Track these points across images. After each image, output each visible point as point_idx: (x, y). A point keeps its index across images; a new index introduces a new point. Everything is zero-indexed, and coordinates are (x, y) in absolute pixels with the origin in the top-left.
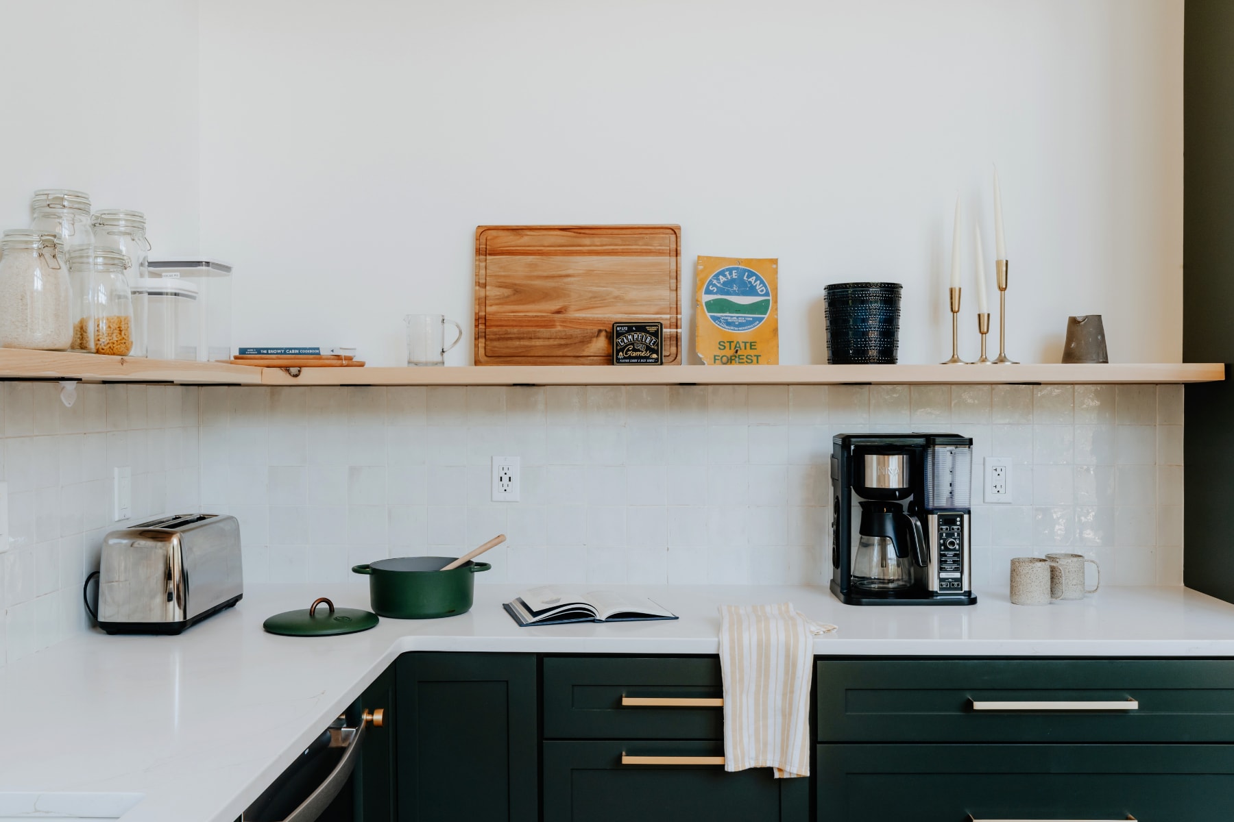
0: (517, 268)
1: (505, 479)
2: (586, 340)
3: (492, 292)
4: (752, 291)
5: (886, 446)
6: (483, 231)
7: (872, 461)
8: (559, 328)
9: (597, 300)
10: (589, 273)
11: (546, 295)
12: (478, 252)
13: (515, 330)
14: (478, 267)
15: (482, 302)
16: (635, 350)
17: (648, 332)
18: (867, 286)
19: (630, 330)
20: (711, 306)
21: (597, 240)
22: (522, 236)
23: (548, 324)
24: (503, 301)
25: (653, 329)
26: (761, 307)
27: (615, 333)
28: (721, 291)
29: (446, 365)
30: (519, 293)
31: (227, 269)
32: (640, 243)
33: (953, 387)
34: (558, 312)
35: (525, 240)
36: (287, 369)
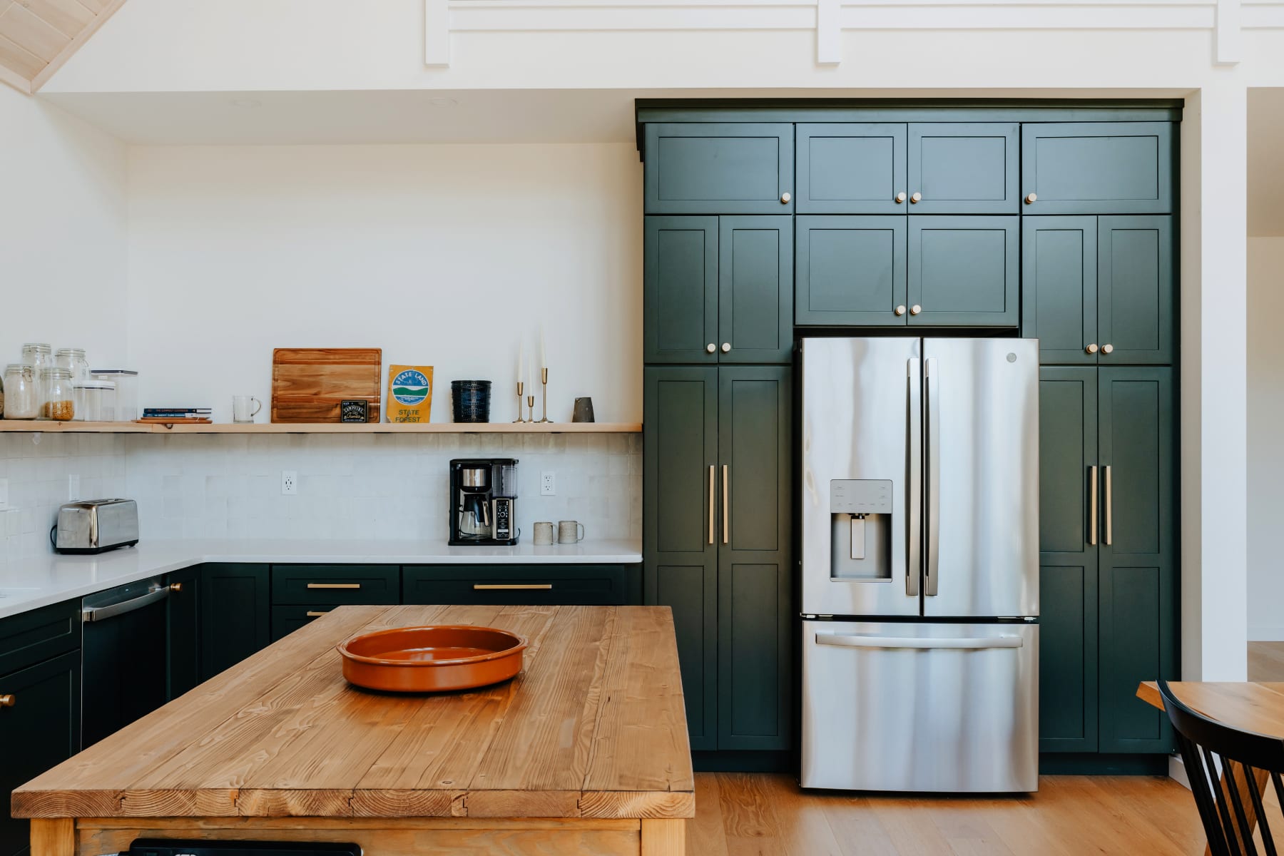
0: (295, 370)
1: (288, 482)
2: (330, 409)
3: (281, 383)
4: (419, 383)
5: (473, 464)
6: (277, 351)
7: (467, 472)
8: (316, 403)
9: (336, 388)
10: (332, 374)
11: (309, 385)
12: (275, 362)
13: (293, 404)
14: (274, 371)
15: (275, 389)
16: (352, 415)
17: (360, 406)
18: (470, 382)
19: (350, 405)
20: (396, 392)
21: (337, 357)
22: (298, 354)
23: (309, 400)
24: (286, 388)
25: (362, 404)
26: (423, 392)
27: (343, 404)
28: (402, 383)
29: (255, 422)
30: (295, 384)
31: (135, 373)
32: (360, 357)
33: (504, 435)
34: (315, 394)
35: (299, 356)
36: (165, 424)
